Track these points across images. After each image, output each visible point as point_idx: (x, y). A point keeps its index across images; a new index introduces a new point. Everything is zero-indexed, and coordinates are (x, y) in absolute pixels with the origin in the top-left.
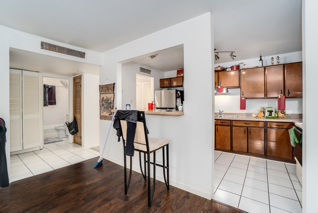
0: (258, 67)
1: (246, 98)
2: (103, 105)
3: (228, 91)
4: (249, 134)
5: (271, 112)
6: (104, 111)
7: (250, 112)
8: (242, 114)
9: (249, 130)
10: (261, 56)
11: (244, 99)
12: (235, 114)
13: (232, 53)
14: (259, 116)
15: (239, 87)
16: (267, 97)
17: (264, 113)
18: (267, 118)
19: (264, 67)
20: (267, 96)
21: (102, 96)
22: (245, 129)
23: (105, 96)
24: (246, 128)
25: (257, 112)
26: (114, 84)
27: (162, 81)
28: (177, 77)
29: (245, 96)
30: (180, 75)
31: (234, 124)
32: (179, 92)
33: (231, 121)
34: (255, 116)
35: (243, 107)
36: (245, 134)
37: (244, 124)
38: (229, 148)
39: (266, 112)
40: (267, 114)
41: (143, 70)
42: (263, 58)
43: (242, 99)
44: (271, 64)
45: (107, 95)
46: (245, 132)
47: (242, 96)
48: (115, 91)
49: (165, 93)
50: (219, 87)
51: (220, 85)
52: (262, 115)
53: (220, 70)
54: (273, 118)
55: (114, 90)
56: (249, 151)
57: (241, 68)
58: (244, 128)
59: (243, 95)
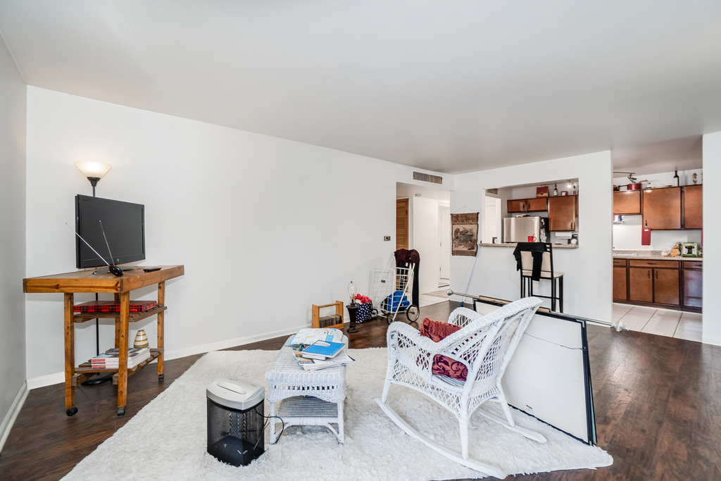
0: (670, 187)
1: (652, 230)
2: (457, 238)
3: (621, 220)
4: (655, 278)
5: (690, 248)
6: (461, 245)
7: (658, 249)
8: (645, 252)
9: (655, 272)
10: (676, 172)
11: (648, 230)
12: (634, 252)
13: (631, 175)
14: (672, 253)
15: (641, 213)
17: (680, 251)
18: (684, 256)
19: (680, 187)
20: (685, 227)
21: (456, 227)
22: (649, 271)
23: (461, 227)
24: (651, 270)
25: (669, 249)
26: (478, 213)
27: (510, 202)
28: (538, 198)
29: (649, 226)
30: (542, 194)
31: (632, 264)
32: (543, 221)
33: (627, 260)
34: (667, 254)
35: (646, 240)
36: (649, 278)
37: (648, 264)
38: (625, 297)
39: (684, 248)
40: (685, 251)
42: (679, 173)
43: (645, 230)
44: (692, 183)
45: (465, 226)
46: (649, 275)
48: (479, 222)
49: (516, 221)
52: (677, 252)
54: (695, 256)
55: (477, 220)
56: (656, 301)
57: (643, 187)
58: (647, 270)
59: (646, 225)
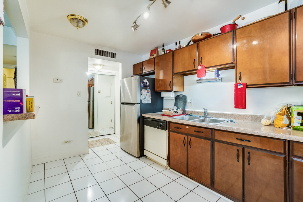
1: (248, 86)
3: (218, 75)
4: (246, 163)
9: (246, 153)
11: (242, 86)
14: (275, 123)
16: (296, 82)
17: (289, 119)
18: (295, 129)
19: (290, 11)
20: (295, 79)
22: (238, 150)
24: (241, 149)
28: (151, 59)
29: (244, 81)
31: (217, 137)
32: (146, 80)
35: (240, 102)
36: (238, 161)
37: (237, 139)
39: (295, 114)
40: (296, 121)
41: (99, 52)
43: (239, 87)
46: (238, 156)
47: (238, 81)
50: (199, 68)
51: (200, 64)
52: (284, 122)
53: (202, 37)
58: (236, 148)
59: (240, 79)
